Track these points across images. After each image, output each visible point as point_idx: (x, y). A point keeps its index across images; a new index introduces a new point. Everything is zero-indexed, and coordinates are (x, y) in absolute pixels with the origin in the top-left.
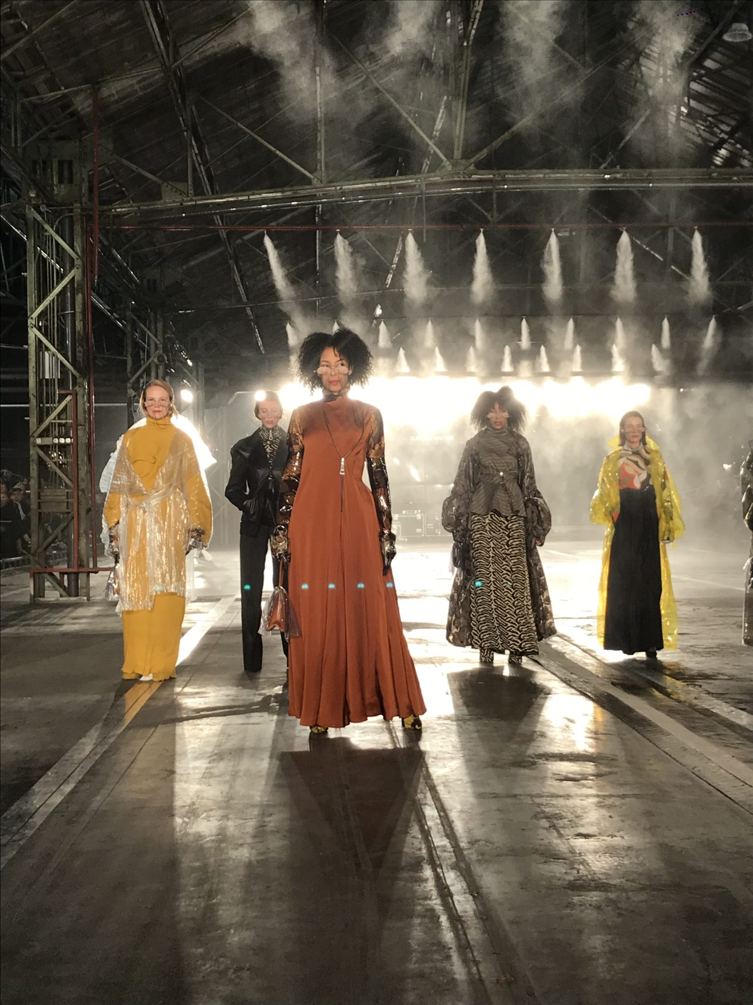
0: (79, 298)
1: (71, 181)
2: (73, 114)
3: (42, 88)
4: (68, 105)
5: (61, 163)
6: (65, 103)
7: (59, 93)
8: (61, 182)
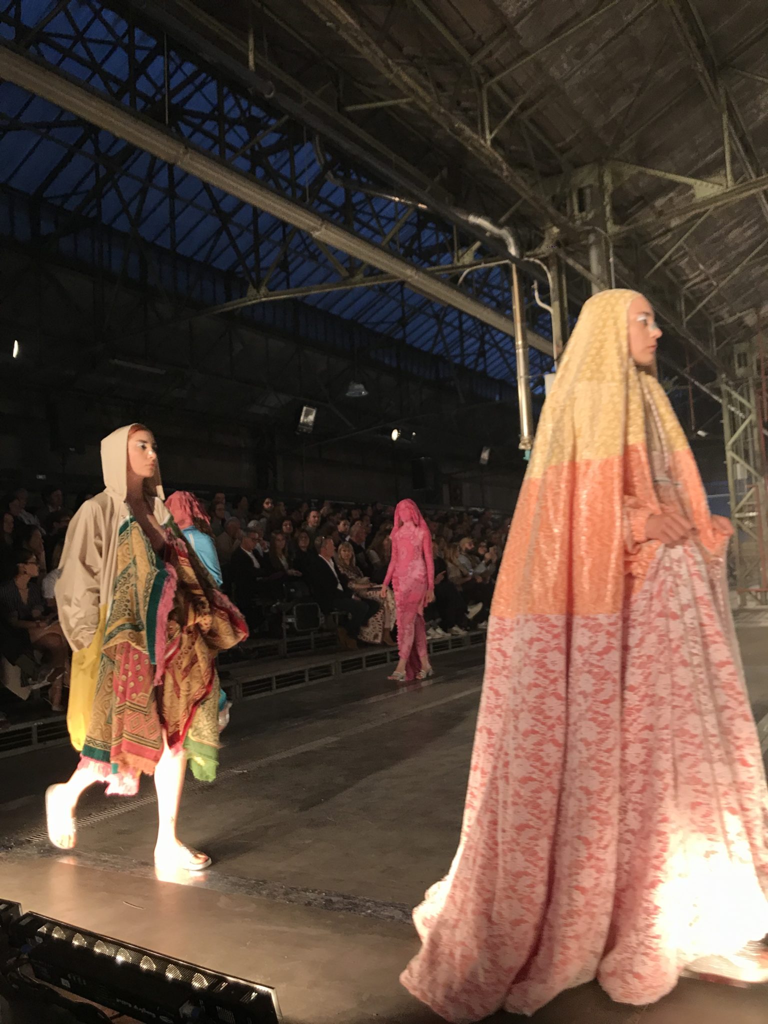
0: (756, 431)
1: (746, 365)
2: (745, 327)
3: (726, 316)
4: (742, 322)
5: (739, 356)
6: (740, 322)
7: (735, 317)
8: (740, 366)
